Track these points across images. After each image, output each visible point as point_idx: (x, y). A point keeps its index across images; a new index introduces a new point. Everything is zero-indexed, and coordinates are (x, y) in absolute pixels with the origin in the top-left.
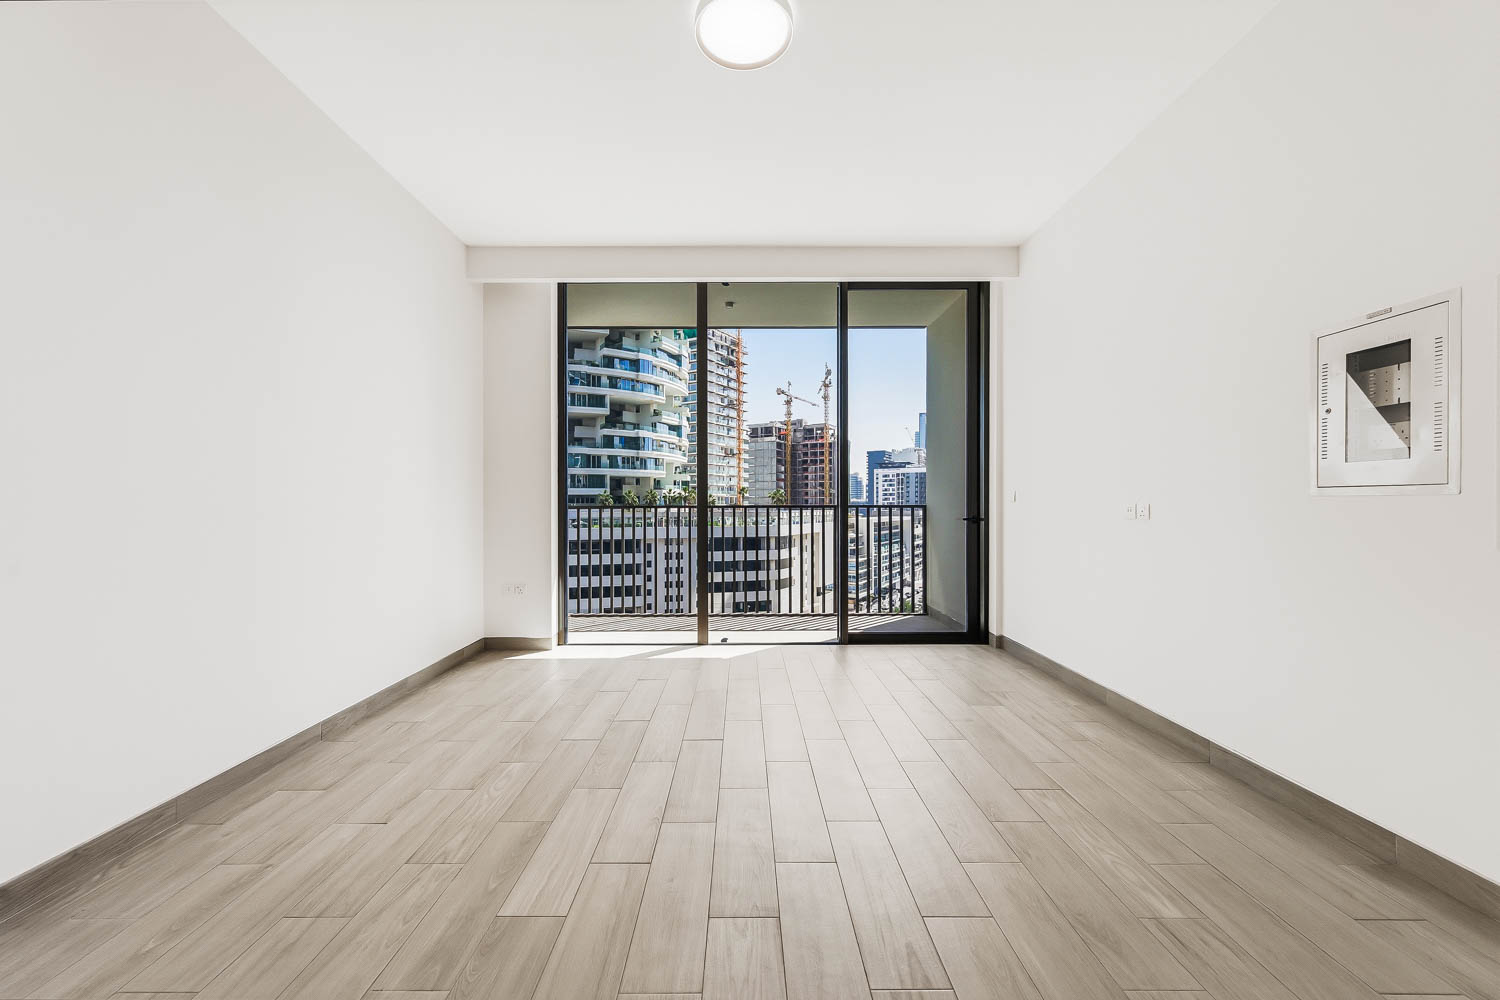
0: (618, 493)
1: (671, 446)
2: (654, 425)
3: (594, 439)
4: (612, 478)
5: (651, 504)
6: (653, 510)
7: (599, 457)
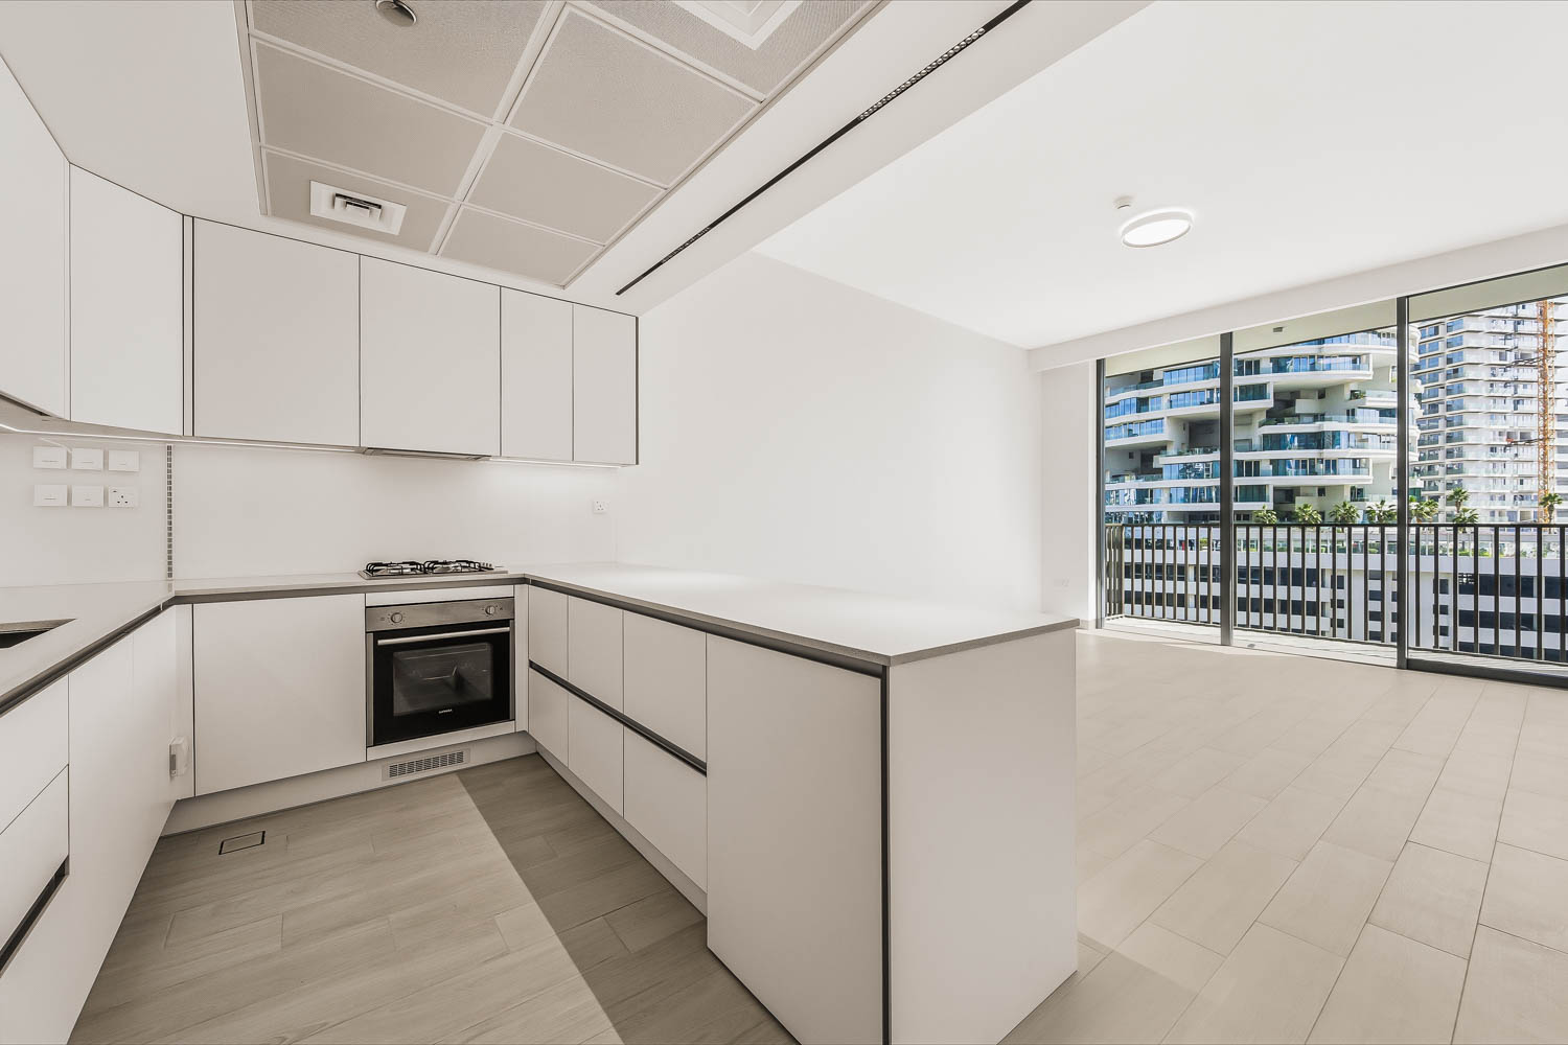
0: (1287, 507)
1: (1383, 439)
2: (1351, 413)
3: (1250, 441)
4: (1276, 489)
5: (1346, 522)
6: (1346, 529)
7: (1257, 463)
